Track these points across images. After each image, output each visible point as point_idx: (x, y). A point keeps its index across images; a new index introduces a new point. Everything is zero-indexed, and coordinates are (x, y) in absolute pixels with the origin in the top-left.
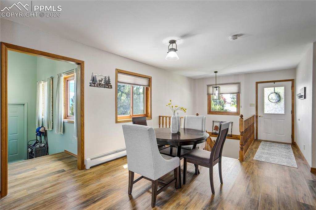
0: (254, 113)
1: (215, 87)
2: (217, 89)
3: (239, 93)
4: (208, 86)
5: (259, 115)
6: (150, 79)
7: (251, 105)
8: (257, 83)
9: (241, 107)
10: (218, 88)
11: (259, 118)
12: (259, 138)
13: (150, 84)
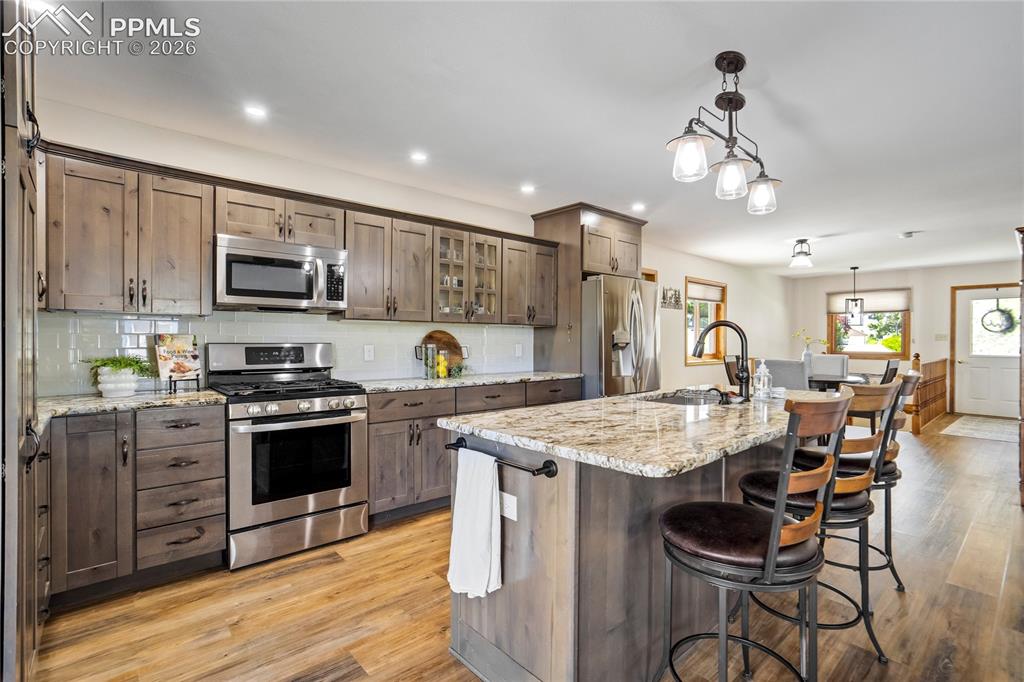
0: (946, 355)
1: (852, 300)
2: (856, 305)
3: (908, 310)
4: (830, 295)
5: (958, 358)
6: (724, 290)
7: (939, 338)
8: (954, 289)
9: (914, 342)
10: (859, 302)
11: (957, 365)
12: (957, 409)
13: (723, 299)
